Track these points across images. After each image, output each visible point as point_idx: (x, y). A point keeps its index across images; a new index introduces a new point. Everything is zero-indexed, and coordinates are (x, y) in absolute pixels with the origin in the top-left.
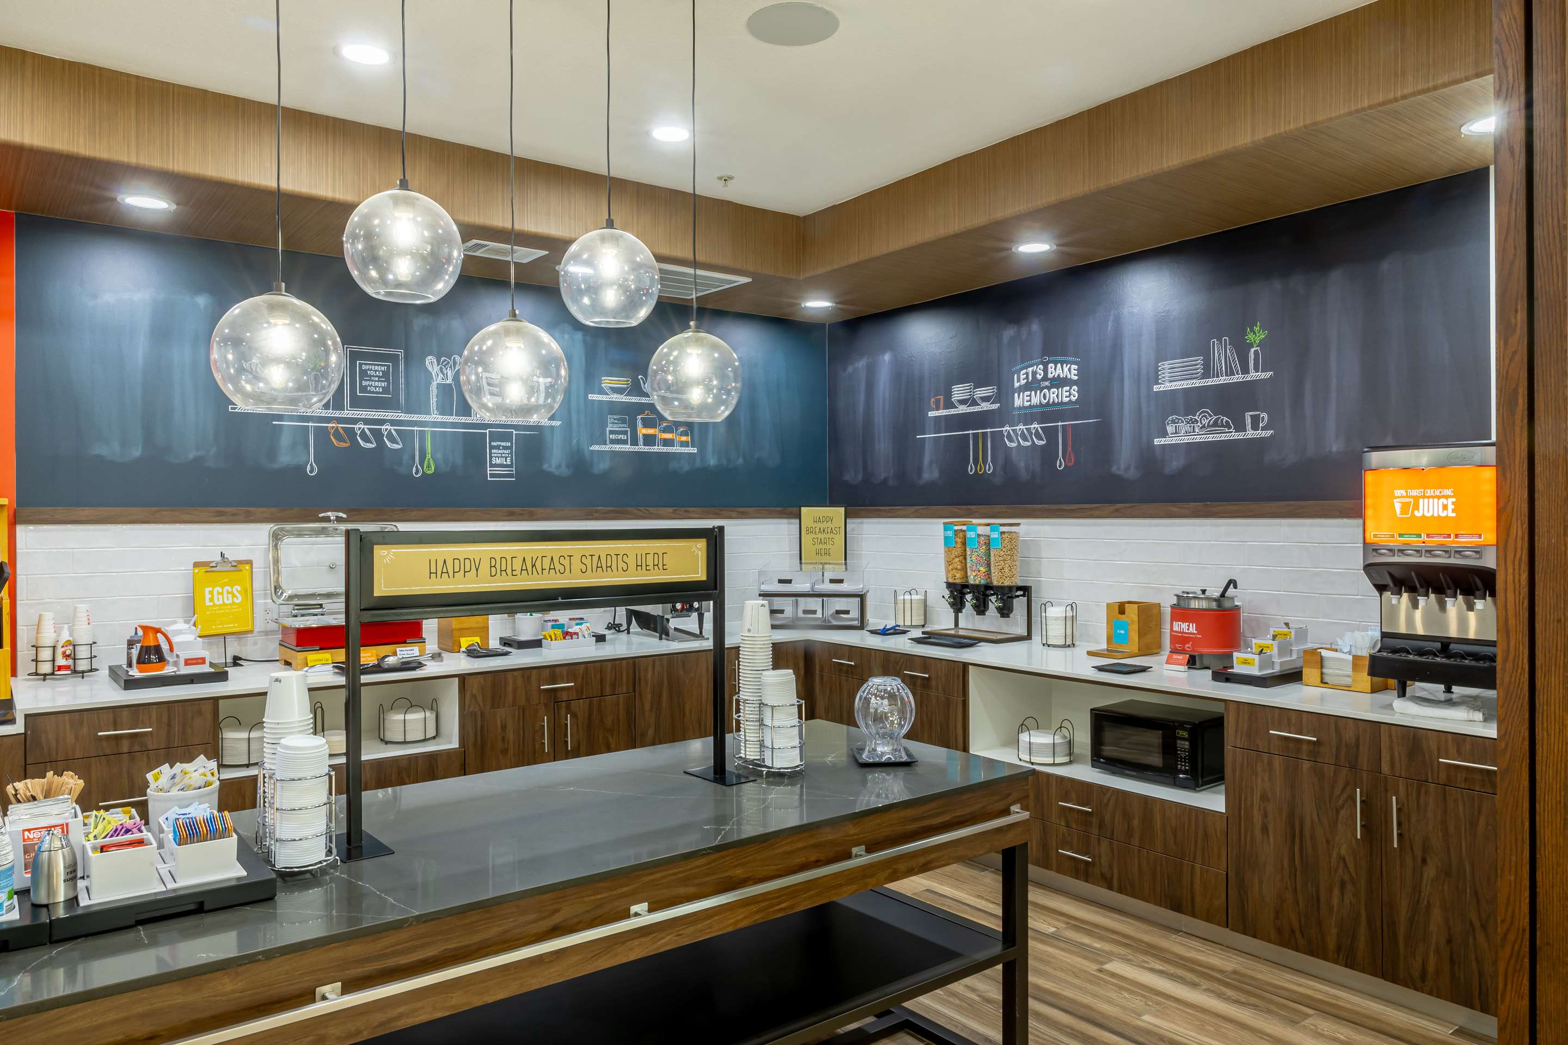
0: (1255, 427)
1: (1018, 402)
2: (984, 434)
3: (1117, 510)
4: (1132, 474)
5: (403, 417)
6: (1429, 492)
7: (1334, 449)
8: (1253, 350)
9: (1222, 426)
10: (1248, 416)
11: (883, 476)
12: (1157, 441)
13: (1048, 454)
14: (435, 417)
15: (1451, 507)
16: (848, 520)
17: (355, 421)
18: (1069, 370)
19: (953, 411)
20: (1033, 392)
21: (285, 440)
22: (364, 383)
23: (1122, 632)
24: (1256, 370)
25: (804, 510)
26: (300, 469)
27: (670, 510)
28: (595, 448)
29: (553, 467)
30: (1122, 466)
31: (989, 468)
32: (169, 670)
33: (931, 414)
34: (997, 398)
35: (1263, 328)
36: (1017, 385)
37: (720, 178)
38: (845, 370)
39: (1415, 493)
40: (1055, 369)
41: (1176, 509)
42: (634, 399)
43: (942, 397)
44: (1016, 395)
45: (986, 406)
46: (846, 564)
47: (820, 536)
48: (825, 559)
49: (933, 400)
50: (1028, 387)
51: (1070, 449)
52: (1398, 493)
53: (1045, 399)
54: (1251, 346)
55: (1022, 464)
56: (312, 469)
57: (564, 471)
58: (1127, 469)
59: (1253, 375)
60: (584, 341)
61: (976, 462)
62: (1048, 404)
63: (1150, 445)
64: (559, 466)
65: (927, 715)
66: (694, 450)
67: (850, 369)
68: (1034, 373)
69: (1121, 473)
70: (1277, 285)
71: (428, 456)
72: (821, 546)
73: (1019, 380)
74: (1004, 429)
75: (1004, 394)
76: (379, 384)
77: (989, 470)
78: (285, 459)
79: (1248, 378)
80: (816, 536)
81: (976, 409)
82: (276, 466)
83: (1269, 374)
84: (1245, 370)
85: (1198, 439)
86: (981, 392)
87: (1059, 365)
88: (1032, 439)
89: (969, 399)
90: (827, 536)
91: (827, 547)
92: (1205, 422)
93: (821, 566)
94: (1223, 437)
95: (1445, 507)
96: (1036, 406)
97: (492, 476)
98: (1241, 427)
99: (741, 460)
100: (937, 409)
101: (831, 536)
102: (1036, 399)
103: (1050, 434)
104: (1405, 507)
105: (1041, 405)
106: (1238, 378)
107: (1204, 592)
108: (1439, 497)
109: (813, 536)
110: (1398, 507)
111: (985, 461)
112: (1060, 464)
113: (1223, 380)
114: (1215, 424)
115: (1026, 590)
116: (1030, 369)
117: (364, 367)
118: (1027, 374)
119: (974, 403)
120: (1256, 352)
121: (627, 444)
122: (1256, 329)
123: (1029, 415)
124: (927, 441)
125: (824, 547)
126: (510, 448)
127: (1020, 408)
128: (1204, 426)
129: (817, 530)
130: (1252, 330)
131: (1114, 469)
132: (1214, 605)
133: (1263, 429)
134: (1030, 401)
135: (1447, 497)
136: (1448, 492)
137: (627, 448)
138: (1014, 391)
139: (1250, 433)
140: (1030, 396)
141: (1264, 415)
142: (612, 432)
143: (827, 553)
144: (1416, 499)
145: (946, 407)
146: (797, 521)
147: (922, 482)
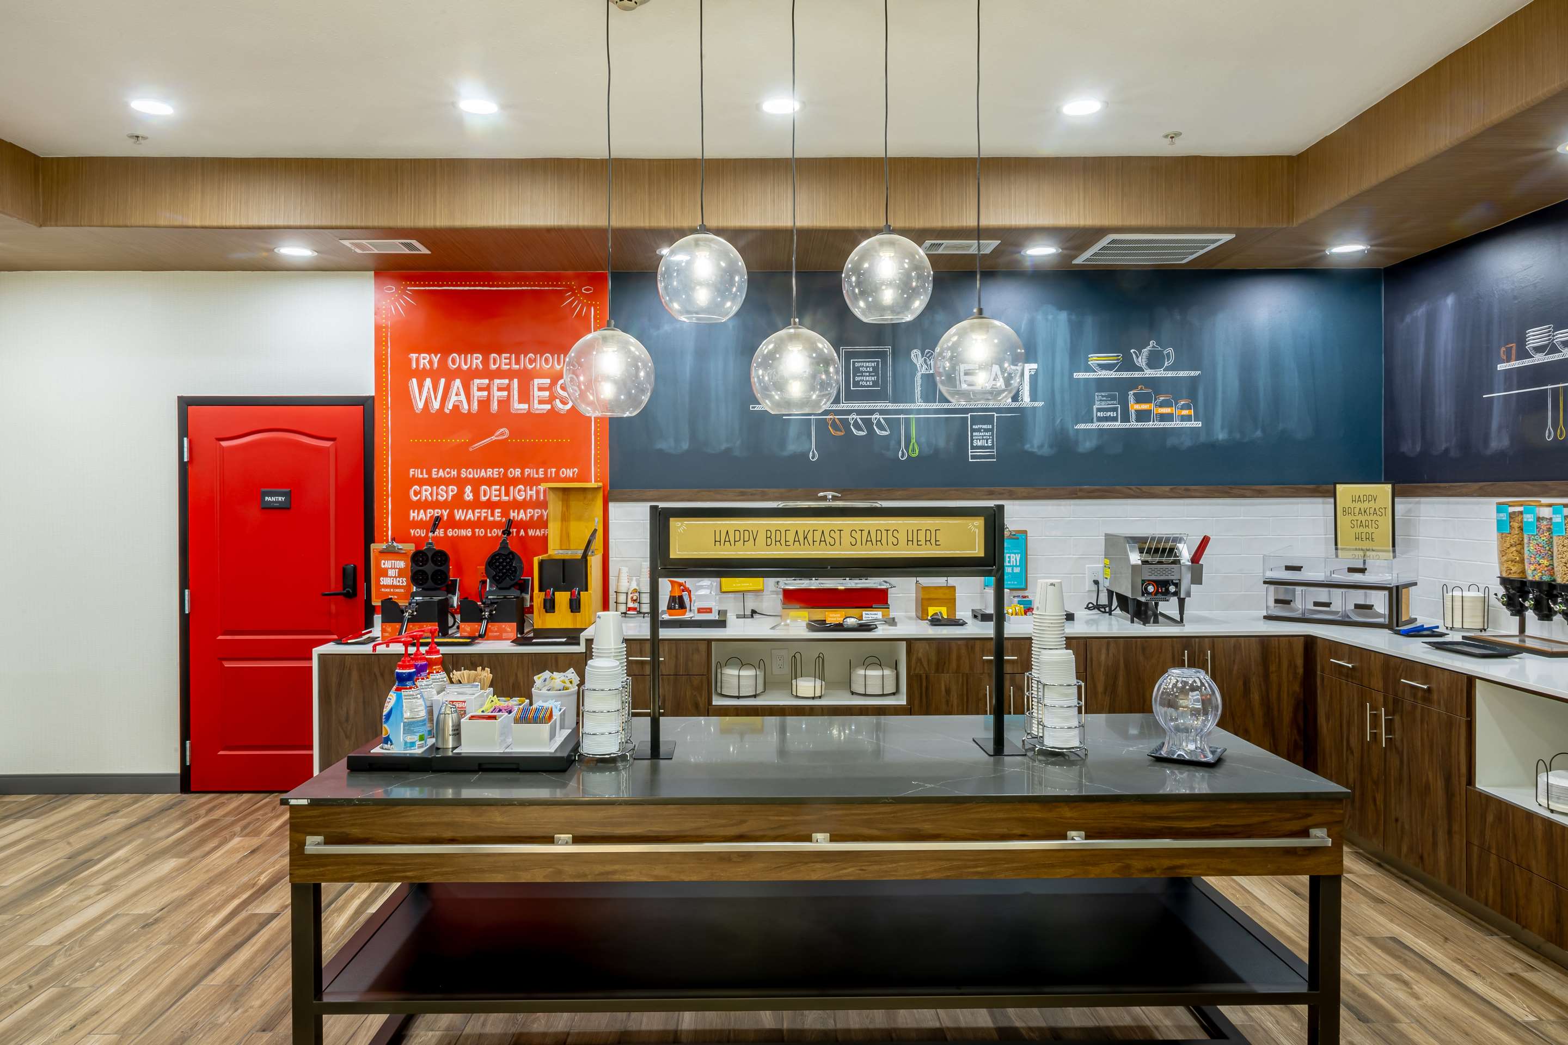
5: (891, 406)
11: (1443, 447)
14: (920, 405)
16: (1396, 500)
17: (849, 412)
19: (1527, 362)
21: (793, 431)
22: (857, 379)
25: (1340, 487)
26: (805, 455)
27: (1167, 488)
28: (1082, 426)
29: (1036, 446)
32: (688, 616)
33: (1501, 367)
37: (1166, 136)
38: (1402, 320)
42: (1125, 375)
43: (1514, 345)
45: (1567, 354)
46: (1394, 551)
47: (1360, 518)
48: (1366, 544)
49: (1503, 349)
56: (814, 456)
57: (1046, 451)
60: (1070, 321)
61: (1556, 424)
64: (1041, 447)
65: (1428, 735)
66: (1199, 424)
67: (1408, 319)
71: (913, 441)
72: (1361, 530)
76: (870, 378)
78: (792, 447)
80: (1355, 518)
81: (1556, 357)
82: (785, 454)
86: (1560, 336)
89: (1548, 345)
90: (1371, 517)
91: (1370, 530)
93: (1361, 553)
97: (973, 457)
99: (1259, 433)
100: (1508, 360)
101: (1375, 518)
109: (1350, 517)
117: (857, 364)
119: (1554, 350)
121: (1117, 421)
124: (1495, 402)
125: (1366, 530)
126: (991, 430)
129: (1357, 511)
137: (1118, 425)
142: (1099, 410)
143: (1370, 538)
145: (1518, 358)
146: (1332, 500)
147: (1489, 452)
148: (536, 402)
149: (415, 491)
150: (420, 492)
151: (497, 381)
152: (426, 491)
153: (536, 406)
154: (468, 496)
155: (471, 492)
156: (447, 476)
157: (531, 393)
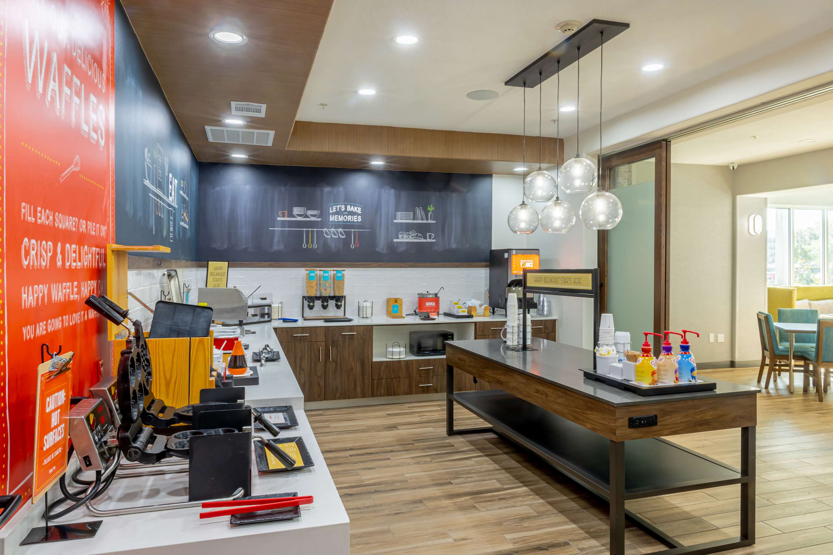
0: (430, 238)
1: (332, 218)
2: (312, 232)
3: (379, 265)
4: (385, 251)
6: (528, 261)
7: (454, 247)
8: (430, 213)
9: (419, 237)
10: (428, 234)
12: (395, 240)
13: (346, 242)
15: (532, 265)
16: (228, 269)
18: (357, 209)
19: (293, 219)
20: (339, 216)
23: (396, 309)
24: (431, 220)
25: (210, 263)
30: (380, 248)
31: (315, 246)
33: (278, 219)
34: (320, 216)
35: (433, 206)
36: (331, 212)
39: (525, 261)
40: (351, 208)
42: (184, 195)
43: (286, 212)
44: (331, 216)
45: (313, 219)
47: (217, 277)
49: (280, 212)
50: (338, 213)
51: (357, 240)
52: (521, 261)
53: (345, 219)
54: (429, 211)
55: (333, 245)
58: (382, 249)
59: (430, 221)
61: (307, 242)
62: (347, 221)
63: (392, 242)
64: (177, 234)
65: (352, 350)
66: (188, 227)
68: (340, 208)
69: (380, 251)
70: (438, 194)
73: (332, 210)
74: (324, 230)
75: (323, 214)
77: (315, 247)
79: (428, 222)
80: (214, 277)
81: (308, 219)
83: (434, 222)
84: (427, 219)
85: (411, 241)
86: (310, 212)
87: (352, 207)
88: (339, 236)
89: (303, 215)
90: (219, 277)
91: (218, 283)
92: (413, 235)
94: (419, 241)
95: (531, 265)
96: (341, 222)
98: (425, 238)
99: (191, 234)
100: (284, 216)
101: (221, 277)
102: (341, 219)
103: (348, 234)
104: (523, 265)
105: (343, 221)
106: (425, 221)
107: (428, 292)
108: (530, 262)
110: (521, 264)
111: (312, 242)
112: (352, 246)
113: (420, 221)
114: (417, 236)
115: (342, 297)
116: (338, 206)
118: (337, 208)
119: (307, 216)
120: (431, 214)
122: (431, 206)
123: (337, 225)
124: (276, 232)
127: (332, 221)
128: (413, 236)
129: (215, 274)
130: (430, 207)
131: (377, 249)
132: (434, 296)
133: (433, 239)
134: (338, 219)
135: (531, 262)
136: (532, 261)
138: (329, 214)
139: (428, 240)
140: (338, 217)
141: (433, 235)
143: (219, 286)
144: (525, 262)
145: (288, 217)
146: (206, 269)
147: (272, 250)
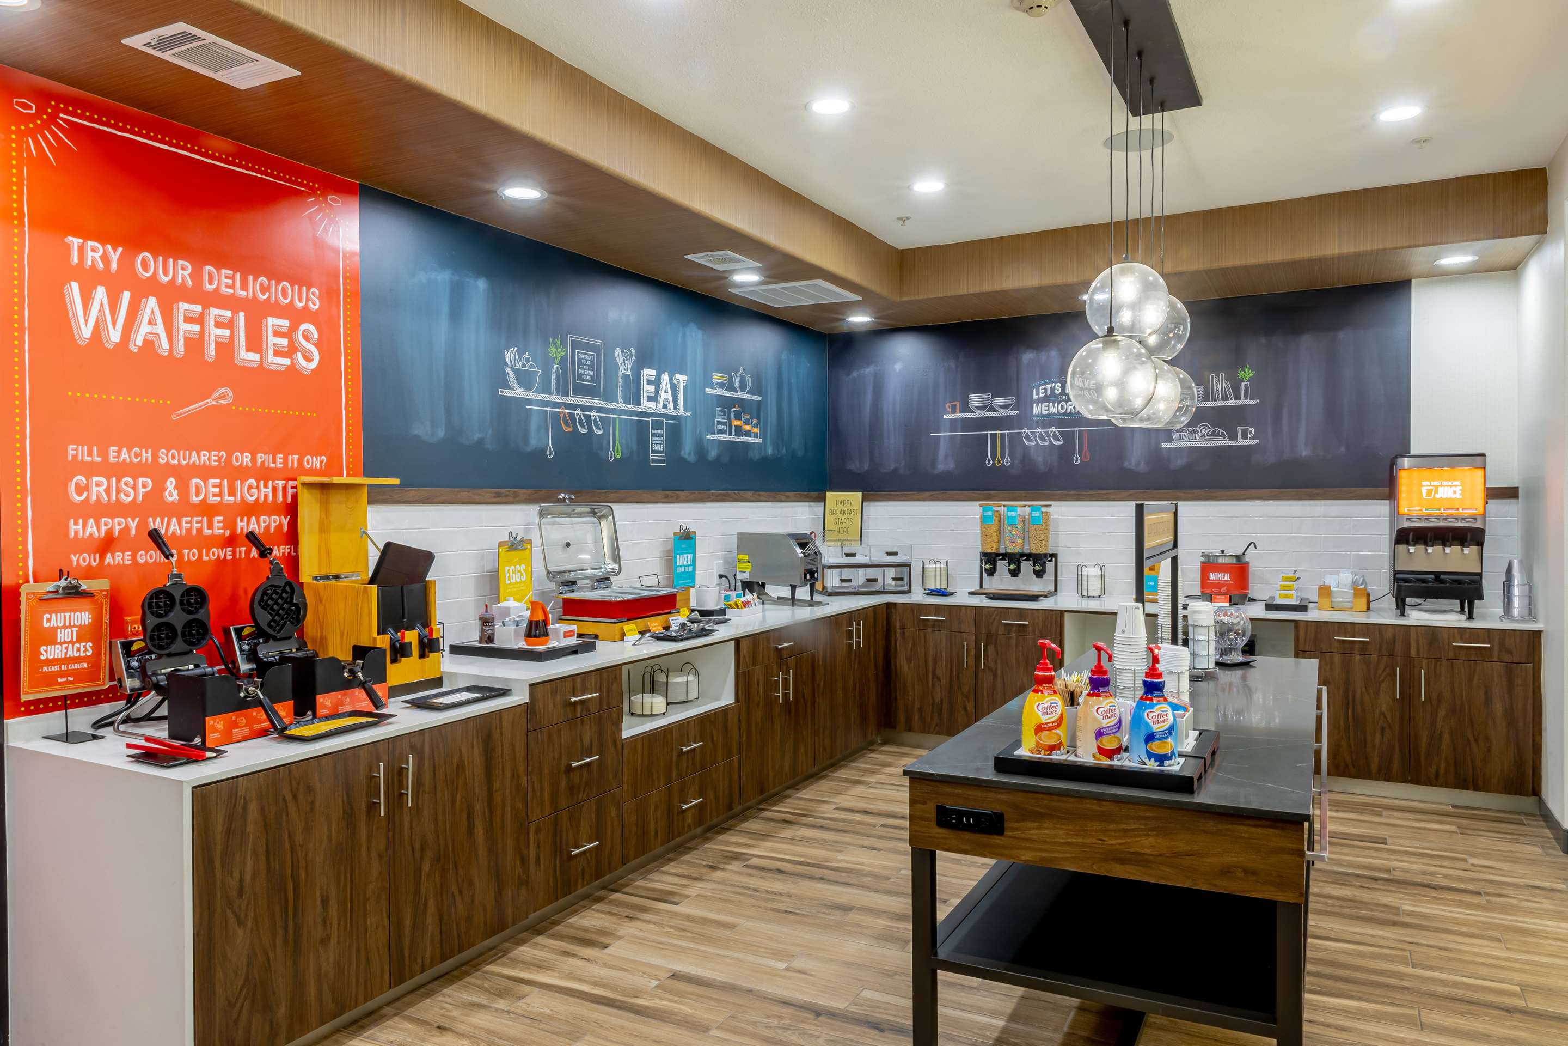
0: (1245, 436)
1: (1036, 410)
2: (1003, 436)
3: (1130, 495)
4: (1142, 468)
5: (603, 404)
7: (1304, 454)
8: (1243, 384)
9: (1219, 435)
10: (1239, 429)
11: (892, 467)
12: (1164, 445)
13: (1065, 452)
14: (621, 406)
15: (1459, 492)
16: (864, 503)
17: (574, 407)
19: (969, 415)
20: (1051, 404)
21: (534, 424)
22: (581, 371)
23: (1152, 583)
24: (1246, 397)
25: (828, 494)
26: (543, 451)
27: (750, 493)
28: (710, 437)
29: (687, 454)
30: (1134, 461)
31: (1008, 462)
32: (553, 644)
33: (945, 416)
34: (1017, 406)
35: (1251, 369)
36: (1035, 397)
38: (849, 374)
39: (1436, 483)
41: (1182, 494)
42: (730, 394)
43: (958, 404)
44: (1035, 405)
45: (1004, 413)
46: (861, 540)
47: (841, 517)
48: (843, 537)
49: (948, 405)
50: (1047, 399)
51: (1085, 449)
52: (1424, 483)
53: (1062, 409)
54: (1242, 380)
55: (1040, 459)
56: (551, 453)
57: (693, 458)
58: (1138, 464)
59: (1243, 401)
60: (703, 341)
61: (994, 456)
62: (1065, 413)
63: (1158, 448)
64: (690, 454)
66: (760, 440)
67: (855, 374)
68: (1052, 389)
69: (1133, 467)
70: (1263, 341)
71: (618, 442)
72: (841, 525)
73: (1037, 393)
74: (1023, 431)
75: (1023, 403)
76: (588, 372)
77: (1007, 463)
78: (534, 442)
79: (1240, 403)
80: (837, 517)
81: (994, 414)
82: (528, 448)
83: (1256, 401)
84: (1237, 397)
85: (1199, 444)
86: (998, 401)
88: (1050, 440)
89: (987, 406)
90: (846, 517)
91: (846, 526)
92: (1205, 432)
93: (840, 543)
94: (1219, 444)
95: (1455, 492)
96: (1054, 415)
97: (654, 461)
98: (1233, 437)
99: (784, 451)
100: (954, 412)
101: (850, 516)
102: (1054, 409)
103: (1068, 437)
104: (1429, 492)
105: (1059, 414)
106: (1232, 402)
107: (1223, 552)
108: (1451, 486)
109: (835, 516)
111: (1003, 455)
112: (1077, 460)
113: (1220, 403)
114: (1213, 434)
115: (1054, 556)
116: (1049, 386)
117: (580, 356)
118: (1046, 389)
119: (992, 409)
120: (1246, 385)
121: (726, 434)
122: (1246, 369)
123: (1047, 422)
124: (942, 440)
125: (845, 526)
126: (661, 435)
127: (1038, 415)
128: (1204, 435)
129: (839, 512)
130: (1243, 370)
131: (1126, 465)
132: (1234, 561)
133: (1251, 439)
134: (1048, 410)
135: (1456, 486)
137: (725, 437)
138: (1032, 402)
139: (1241, 442)
140: (1048, 406)
141: (1252, 429)
142: (719, 423)
143: (846, 531)
144: (1436, 487)
145: (962, 412)
146: (823, 504)
147: (936, 472)
148: (271, 352)
149: (77, 485)
150: (87, 488)
151: (214, 311)
152: (97, 485)
153: (271, 358)
154: (171, 495)
155: (175, 488)
156: (136, 461)
157: (264, 338)
